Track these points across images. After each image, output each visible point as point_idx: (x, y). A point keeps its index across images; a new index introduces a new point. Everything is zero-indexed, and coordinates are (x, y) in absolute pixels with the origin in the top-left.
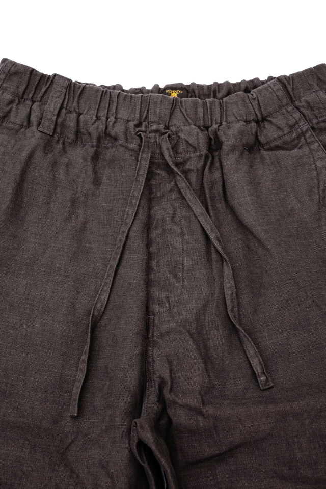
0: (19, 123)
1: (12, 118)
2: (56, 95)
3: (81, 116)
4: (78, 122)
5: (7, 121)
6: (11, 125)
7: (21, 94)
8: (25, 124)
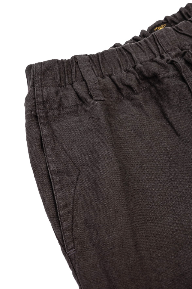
0: (73, 104)
1: (66, 104)
2: (86, 70)
3: (113, 77)
4: (113, 81)
5: (63, 109)
6: (68, 110)
7: (59, 83)
8: (79, 102)
